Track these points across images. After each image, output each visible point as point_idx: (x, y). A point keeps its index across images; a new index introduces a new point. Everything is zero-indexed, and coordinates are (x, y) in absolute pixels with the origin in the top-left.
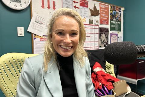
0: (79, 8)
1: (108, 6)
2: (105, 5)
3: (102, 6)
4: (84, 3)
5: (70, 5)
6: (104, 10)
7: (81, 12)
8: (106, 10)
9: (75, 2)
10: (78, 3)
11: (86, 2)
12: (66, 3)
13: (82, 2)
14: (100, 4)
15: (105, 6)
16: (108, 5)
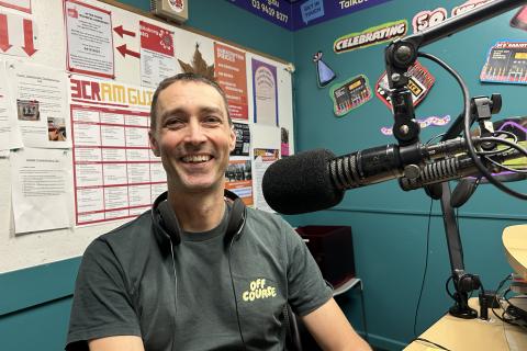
0: (137, 55)
1: (244, 55)
2: (234, 51)
3: (223, 54)
4: (159, 39)
5: (100, 40)
6: (229, 67)
7: (148, 71)
8: (237, 70)
9: (120, 31)
10: (133, 35)
11: (165, 35)
12: (85, 31)
13: (149, 33)
14: (216, 46)
15: (234, 55)
16: (244, 51)
